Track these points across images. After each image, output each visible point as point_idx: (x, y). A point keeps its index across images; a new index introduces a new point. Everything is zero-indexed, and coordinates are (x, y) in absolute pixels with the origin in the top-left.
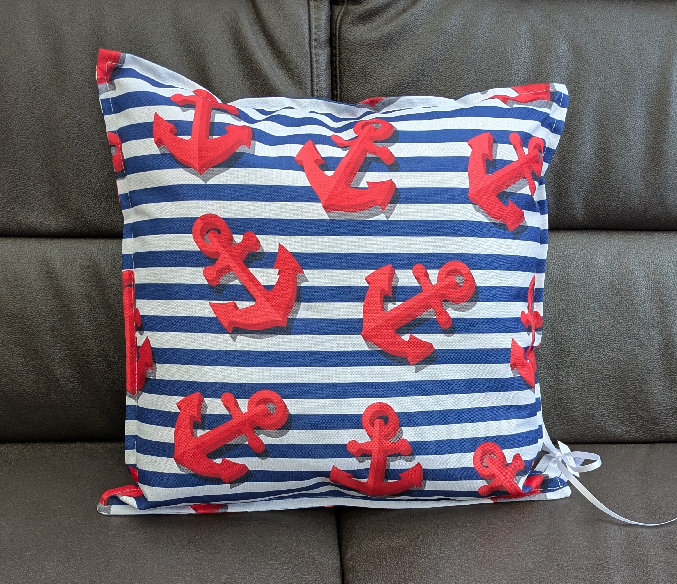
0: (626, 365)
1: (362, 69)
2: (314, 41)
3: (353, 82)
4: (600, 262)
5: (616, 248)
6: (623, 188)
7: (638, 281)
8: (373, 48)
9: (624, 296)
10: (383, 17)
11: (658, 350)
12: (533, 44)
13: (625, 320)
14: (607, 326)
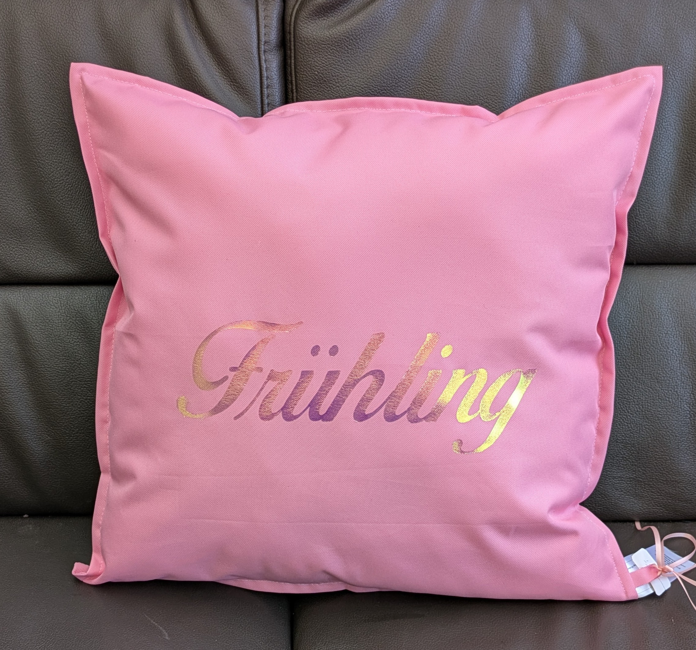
1: (322, 74)
2: (263, 44)
5: (638, 287)
6: (646, 213)
7: (665, 328)
8: (335, 47)
9: (646, 347)
10: (347, 9)
11: (688, 412)
12: (536, 36)
13: (647, 375)
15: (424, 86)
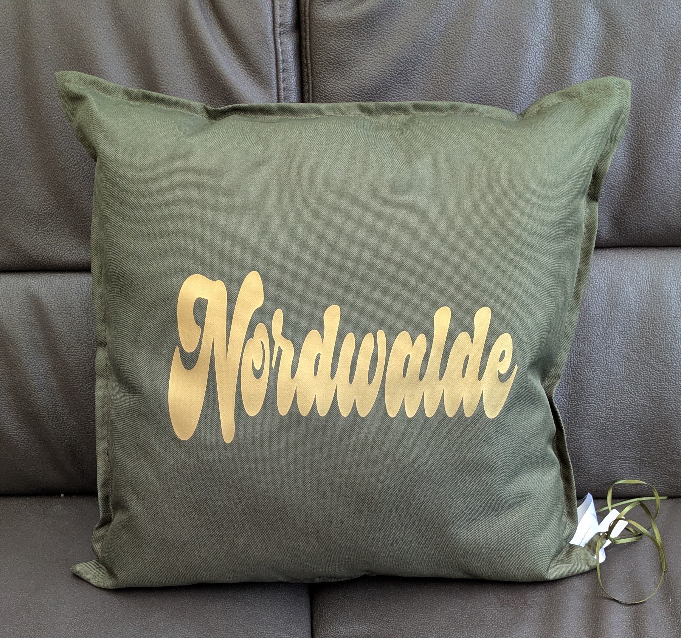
0: (653, 412)
1: (338, 58)
2: (278, 26)
3: (328, 75)
4: (628, 289)
5: (649, 271)
6: (659, 197)
7: (674, 312)
8: (351, 30)
9: (655, 330)
12: (553, 16)
13: (655, 359)
14: (632, 367)
15: (441, 69)
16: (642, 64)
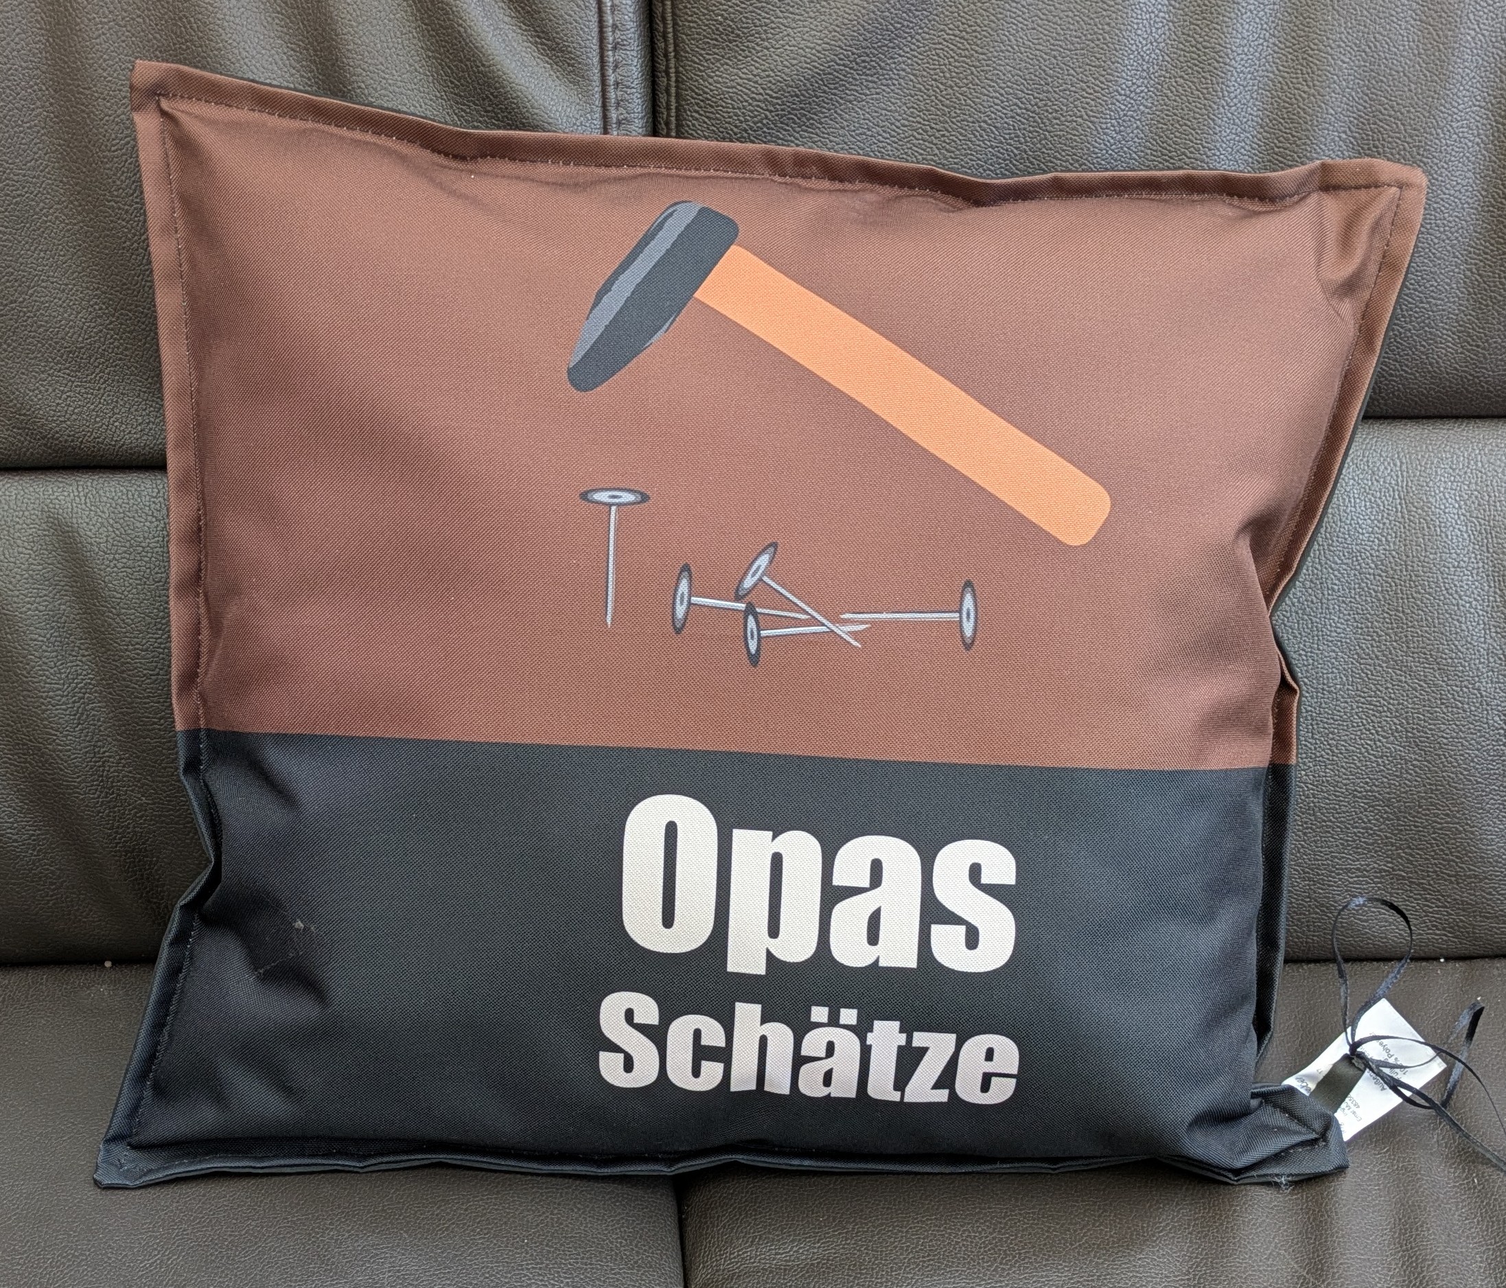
0: (1416, 772)
1: (732, 21)
3: (710, 57)
4: (1355, 507)
5: (1398, 469)
6: (1416, 312)
7: (1454, 556)
9: (1415, 595)
13: (1416, 655)
14: (1369, 673)
15: (952, 47)
16: (1375, 38)
